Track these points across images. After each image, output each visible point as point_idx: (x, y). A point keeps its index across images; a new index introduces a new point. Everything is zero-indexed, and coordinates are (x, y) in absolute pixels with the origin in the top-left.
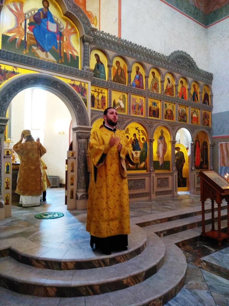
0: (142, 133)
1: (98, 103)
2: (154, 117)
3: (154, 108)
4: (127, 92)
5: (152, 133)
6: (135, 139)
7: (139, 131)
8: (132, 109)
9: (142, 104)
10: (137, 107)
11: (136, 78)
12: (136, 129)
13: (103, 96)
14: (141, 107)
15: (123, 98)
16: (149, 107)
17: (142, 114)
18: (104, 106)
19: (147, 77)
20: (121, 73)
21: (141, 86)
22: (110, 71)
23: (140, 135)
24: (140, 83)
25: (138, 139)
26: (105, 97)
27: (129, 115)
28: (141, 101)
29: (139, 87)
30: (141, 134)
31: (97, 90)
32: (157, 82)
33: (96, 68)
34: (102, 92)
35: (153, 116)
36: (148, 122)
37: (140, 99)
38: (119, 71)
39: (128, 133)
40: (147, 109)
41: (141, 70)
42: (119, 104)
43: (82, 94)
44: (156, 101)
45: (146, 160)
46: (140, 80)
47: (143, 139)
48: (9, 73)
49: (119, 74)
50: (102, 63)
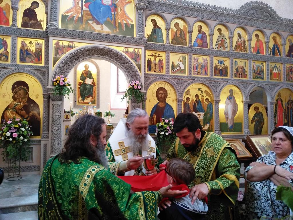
0: (206, 93)
1: (155, 66)
2: (221, 76)
3: (221, 66)
4: (188, 53)
5: (218, 93)
6: (198, 100)
7: (202, 92)
8: (194, 69)
9: (205, 63)
10: (199, 67)
11: (198, 38)
12: (199, 89)
13: (160, 59)
14: (205, 66)
15: (183, 59)
16: (214, 65)
17: (206, 73)
18: (162, 69)
19: (211, 35)
20: (181, 35)
21: (204, 45)
22: (168, 35)
23: (203, 96)
24: (203, 42)
25: (201, 100)
26: (163, 60)
27: (190, 76)
28: (205, 60)
29: (202, 46)
30: (204, 94)
31: (154, 54)
32: (224, 39)
33: (153, 32)
34: (159, 55)
35: (219, 75)
36: (213, 82)
37: (204, 59)
38: (179, 33)
39: (189, 95)
40: (211, 68)
41: (205, 29)
42: (178, 66)
43: (135, 60)
44: (223, 59)
45: (211, 121)
46: (203, 38)
47: (207, 99)
48: (66, 48)
49: (178, 35)
50: (159, 27)
